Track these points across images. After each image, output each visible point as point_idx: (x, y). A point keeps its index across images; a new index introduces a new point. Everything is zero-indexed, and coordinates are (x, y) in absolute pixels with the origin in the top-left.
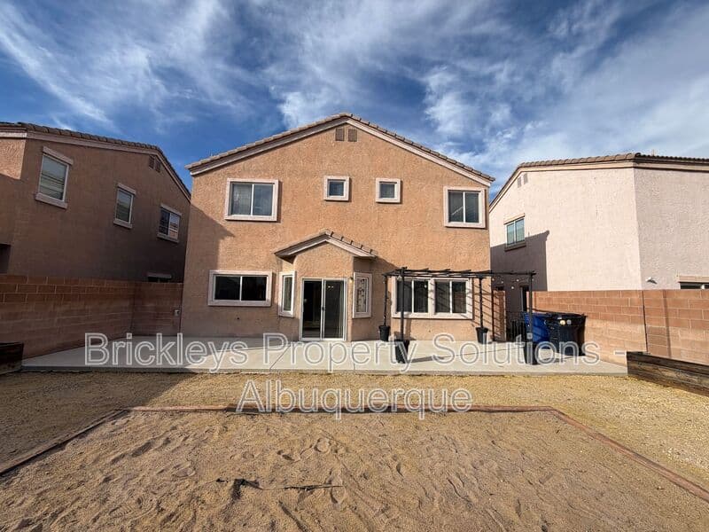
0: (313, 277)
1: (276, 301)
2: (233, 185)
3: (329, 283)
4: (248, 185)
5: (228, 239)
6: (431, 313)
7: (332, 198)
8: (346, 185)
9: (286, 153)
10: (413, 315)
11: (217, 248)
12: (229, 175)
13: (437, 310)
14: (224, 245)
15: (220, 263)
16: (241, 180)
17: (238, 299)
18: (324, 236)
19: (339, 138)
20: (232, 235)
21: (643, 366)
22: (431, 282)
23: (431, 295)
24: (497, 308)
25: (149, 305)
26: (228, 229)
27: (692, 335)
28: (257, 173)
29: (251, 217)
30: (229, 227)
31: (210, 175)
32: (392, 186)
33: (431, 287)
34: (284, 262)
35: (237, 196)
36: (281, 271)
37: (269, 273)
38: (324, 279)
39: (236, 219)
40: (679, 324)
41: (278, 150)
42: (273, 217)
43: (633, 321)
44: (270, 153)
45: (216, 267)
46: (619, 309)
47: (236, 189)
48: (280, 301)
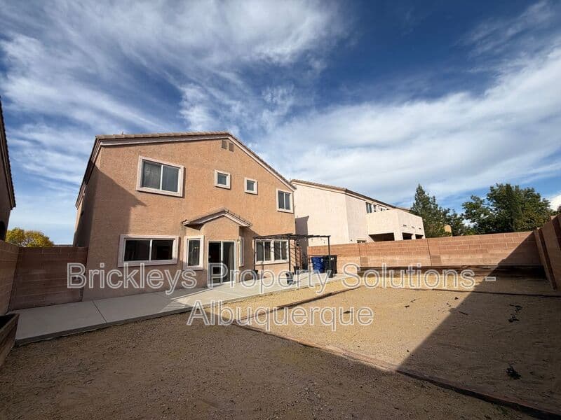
0: (215, 240)
1: (181, 259)
2: (145, 162)
3: (225, 244)
4: (158, 166)
5: (139, 207)
6: (272, 260)
7: (220, 185)
8: (228, 179)
9: (189, 147)
10: (265, 262)
11: (128, 215)
12: (141, 153)
13: (275, 259)
14: (135, 212)
15: (131, 227)
16: (153, 160)
17: (148, 259)
18: (224, 212)
19: (224, 147)
20: (142, 204)
21: (362, 271)
22: (272, 241)
23: (273, 250)
24: (298, 256)
25: (39, 272)
26: (140, 199)
27: (374, 258)
28: (165, 156)
29: (160, 191)
30: (140, 197)
31: (122, 149)
32: (253, 183)
33: (272, 245)
34: (187, 228)
35: (148, 172)
36: (185, 235)
37: (176, 237)
38: (222, 241)
39: (145, 191)
40: (370, 254)
41: (183, 144)
42: (180, 193)
43: (356, 255)
44: (177, 144)
45: (127, 231)
46: (350, 251)
47: (147, 166)
48: (185, 258)
